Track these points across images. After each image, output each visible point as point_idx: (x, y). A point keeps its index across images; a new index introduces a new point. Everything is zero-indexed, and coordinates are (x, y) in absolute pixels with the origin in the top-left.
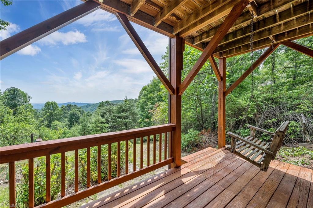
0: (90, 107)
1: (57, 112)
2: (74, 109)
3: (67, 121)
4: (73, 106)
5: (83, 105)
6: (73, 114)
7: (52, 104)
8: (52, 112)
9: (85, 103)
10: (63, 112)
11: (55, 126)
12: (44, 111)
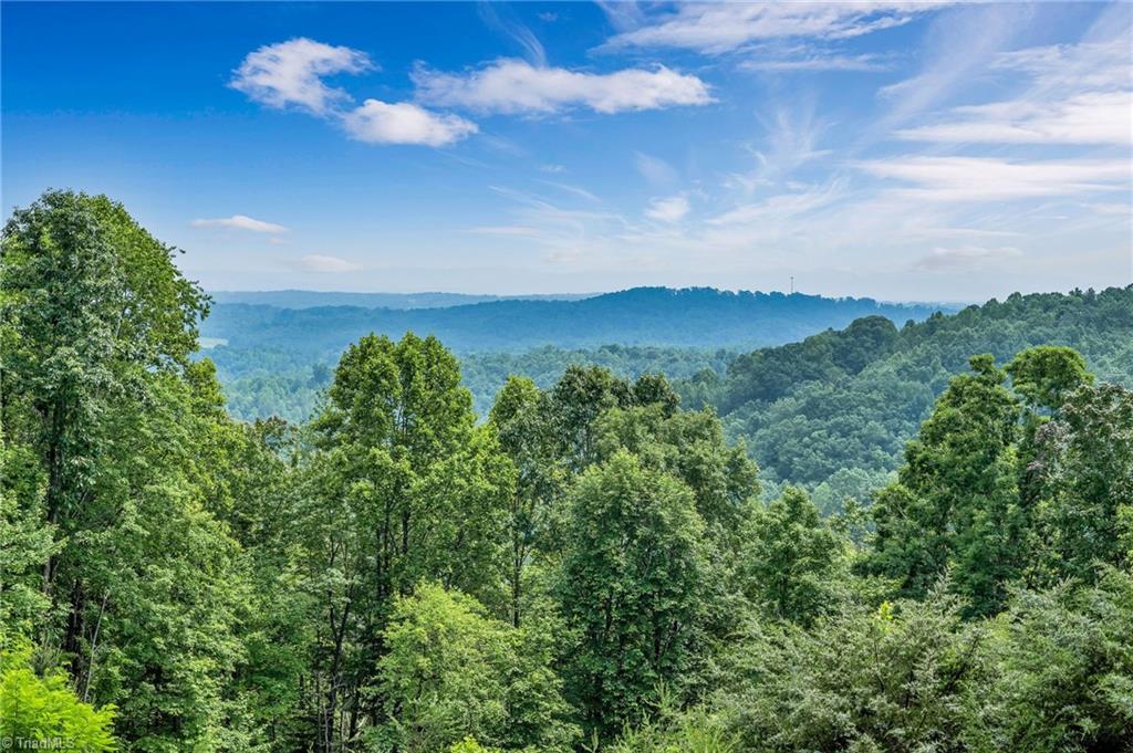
0: (884, 369)
1: (450, 470)
2: (631, 442)
3: (551, 604)
4: (620, 393)
5: (798, 332)
6: (616, 513)
7: (408, 369)
8: (405, 465)
9: (829, 303)
10: (511, 471)
11: (421, 648)
12: (328, 445)
